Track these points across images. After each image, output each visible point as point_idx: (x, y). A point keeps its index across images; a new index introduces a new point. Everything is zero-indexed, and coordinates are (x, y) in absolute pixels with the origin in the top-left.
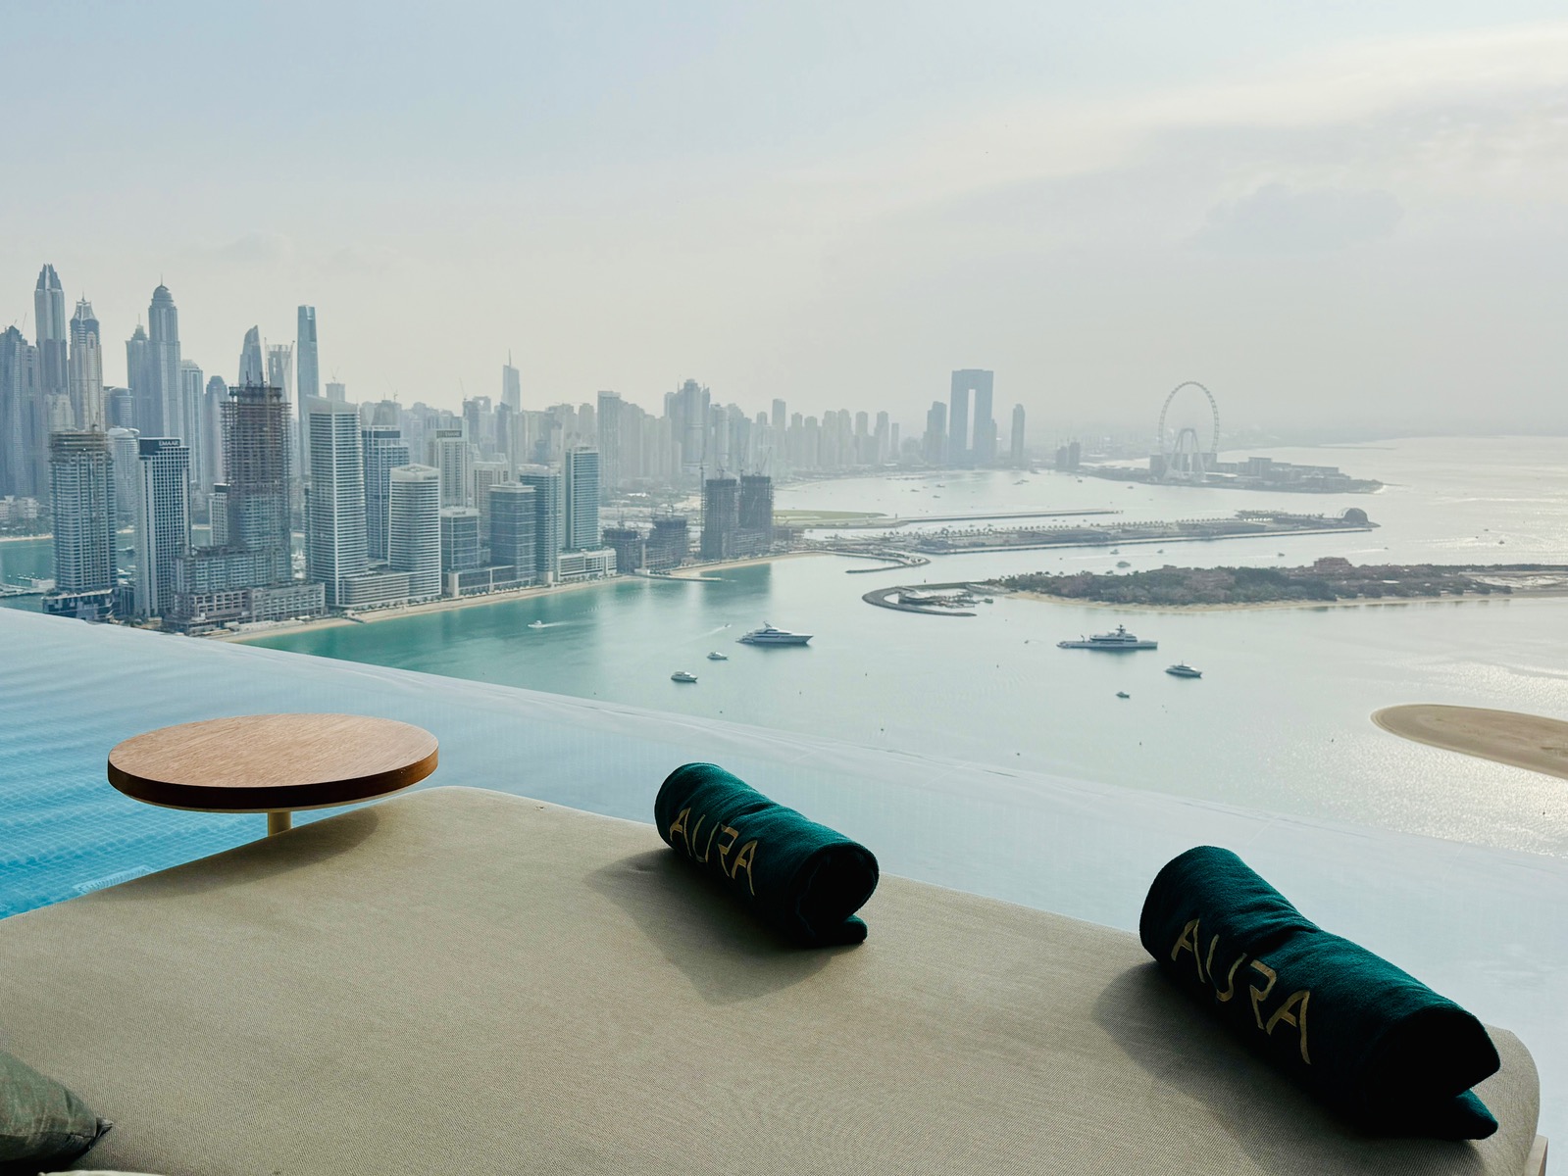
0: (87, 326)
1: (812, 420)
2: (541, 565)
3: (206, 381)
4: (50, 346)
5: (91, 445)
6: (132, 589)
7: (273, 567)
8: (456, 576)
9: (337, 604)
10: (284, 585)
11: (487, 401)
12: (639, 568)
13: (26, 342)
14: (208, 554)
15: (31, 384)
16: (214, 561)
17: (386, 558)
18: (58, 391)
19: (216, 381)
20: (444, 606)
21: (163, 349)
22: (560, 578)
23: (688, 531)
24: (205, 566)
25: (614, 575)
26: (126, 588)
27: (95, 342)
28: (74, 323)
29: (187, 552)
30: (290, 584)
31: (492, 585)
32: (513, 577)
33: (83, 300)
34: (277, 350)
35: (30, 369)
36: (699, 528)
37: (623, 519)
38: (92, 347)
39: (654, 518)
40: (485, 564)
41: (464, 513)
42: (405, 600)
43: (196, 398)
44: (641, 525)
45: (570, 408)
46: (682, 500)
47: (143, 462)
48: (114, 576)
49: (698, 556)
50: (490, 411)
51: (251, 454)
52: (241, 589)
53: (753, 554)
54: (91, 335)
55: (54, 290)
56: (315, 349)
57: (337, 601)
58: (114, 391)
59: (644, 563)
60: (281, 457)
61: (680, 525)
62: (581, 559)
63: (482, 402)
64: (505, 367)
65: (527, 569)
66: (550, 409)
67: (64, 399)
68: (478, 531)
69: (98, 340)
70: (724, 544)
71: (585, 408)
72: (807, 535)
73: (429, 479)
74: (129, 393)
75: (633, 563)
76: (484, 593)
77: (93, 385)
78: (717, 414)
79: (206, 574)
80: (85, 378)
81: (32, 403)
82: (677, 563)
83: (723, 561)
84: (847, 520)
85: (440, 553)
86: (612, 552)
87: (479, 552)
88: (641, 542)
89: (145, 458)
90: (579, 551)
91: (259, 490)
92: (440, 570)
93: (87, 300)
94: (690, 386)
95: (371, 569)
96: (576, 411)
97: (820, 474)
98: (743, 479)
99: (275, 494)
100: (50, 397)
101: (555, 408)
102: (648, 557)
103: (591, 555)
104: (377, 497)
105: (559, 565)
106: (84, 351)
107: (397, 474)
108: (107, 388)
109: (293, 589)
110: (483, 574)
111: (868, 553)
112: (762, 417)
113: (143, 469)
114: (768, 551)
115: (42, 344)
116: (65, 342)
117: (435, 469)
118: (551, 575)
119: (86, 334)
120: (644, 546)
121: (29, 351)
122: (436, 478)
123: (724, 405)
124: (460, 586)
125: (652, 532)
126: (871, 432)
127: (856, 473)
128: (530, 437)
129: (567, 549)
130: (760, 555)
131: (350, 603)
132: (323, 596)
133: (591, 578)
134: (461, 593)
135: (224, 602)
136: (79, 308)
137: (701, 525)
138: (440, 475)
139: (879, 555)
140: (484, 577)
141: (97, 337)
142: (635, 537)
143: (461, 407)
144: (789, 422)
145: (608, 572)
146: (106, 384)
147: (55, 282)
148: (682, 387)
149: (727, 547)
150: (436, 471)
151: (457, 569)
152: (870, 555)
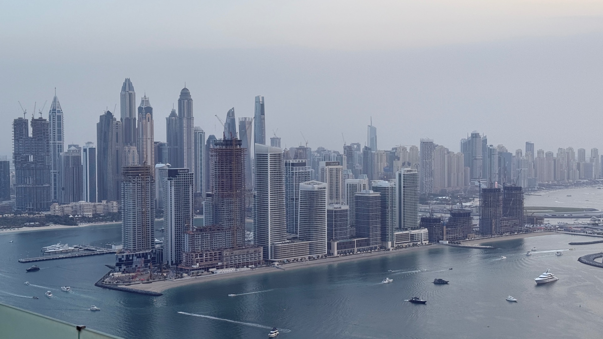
0: (147, 111)
1: (550, 154)
2: (384, 238)
3: (207, 138)
4: (128, 121)
5: (143, 173)
6: (162, 250)
7: (235, 238)
8: (336, 243)
9: (270, 259)
10: (241, 248)
11: (359, 145)
12: (442, 240)
13: (115, 119)
14: (201, 230)
15: (117, 142)
16: (204, 234)
17: (297, 233)
18: (131, 145)
19: (212, 137)
20: (329, 260)
21: (185, 121)
22: (395, 246)
23: (472, 218)
24: (200, 237)
25: (427, 244)
26: (159, 249)
27: (150, 119)
28: (140, 109)
29: (191, 230)
30: (244, 247)
31: (356, 249)
32: (368, 244)
33: (145, 97)
34: (244, 120)
35: (117, 133)
36: (478, 217)
37: (432, 212)
38: (149, 121)
39: (451, 211)
40: (352, 237)
41: (340, 208)
42: (307, 257)
43: (201, 147)
44: (443, 215)
45: (404, 149)
46: (470, 201)
47: (169, 181)
48: (153, 243)
49: (477, 233)
50: (360, 151)
51: (225, 176)
52: (218, 250)
53: (512, 233)
54: (148, 115)
55: (130, 92)
56: (264, 119)
57: (270, 257)
58: (160, 144)
59: (445, 237)
60: (240, 177)
61: (467, 215)
62: (407, 234)
63: (355, 146)
64: (369, 126)
65: (376, 240)
66: (393, 149)
67: (134, 149)
68: (349, 218)
69: (152, 118)
70: (494, 227)
71: (412, 148)
72: (546, 221)
73: (321, 189)
74: (166, 145)
75: (438, 237)
76: (351, 253)
77: (149, 141)
78: (491, 151)
79: (200, 242)
80: (145, 137)
81: (117, 151)
82: (465, 238)
83: (493, 236)
84: (571, 212)
85: (326, 230)
86: (426, 230)
87: (348, 230)
88: (443, 225)
89: (171, 179)
90: (406, 230)
91: (229, 196)
92: (326, 240)
93: (147, 97)
94: (475, 136)
95: (288, 239)
96: (408, 150)
97: (556, 185)
98: (505, 188)
99: (237, 198)
100: (127, 147)
101: (396, 149)
102: (447, 233)
103: (413, 232)
104: (291, 199)
105: (395, 238)
106: (144, 123)
107: (304, 186)
108: (156, 143)
109: (246, 250)
110: (351, 243)
111: (584, 232)
112: (519, 152)
113: (169, 184)
114: (521, 231)
115: (124, 121)
116: (135, 119)
117: (325, 183)
118: (390, 243)
119: (146, 114)
120: (445, 227)
121: (117, 124)
122: (325, 188)
123: (495, 146)
124: (338, 249)
125: (450, 219)
126: (587, 159)
127: (578, 184)
128: (381, 165)
129: (400, 228)
130: (516, 233)
131: (276, 258)
132: (262, 254)
133: (414, 245)
134: (338, 253)
135: (209, 257)
136: (143, 101)
137: (479, 216)
138: (327, 187)
139: (591, 233)
140: (351, 244)
141: (152, 116)
142: (440, 222)
143: (343, 149)
144: (536, 155)
145: (423, 242)
146: (155, 140)
147: (131, 87)
148: (470, 136)
149: (496, 228)
150: (325, 185)
151: (336, 240)
152: (585, 234)
